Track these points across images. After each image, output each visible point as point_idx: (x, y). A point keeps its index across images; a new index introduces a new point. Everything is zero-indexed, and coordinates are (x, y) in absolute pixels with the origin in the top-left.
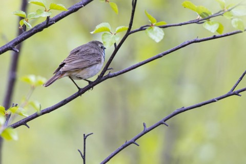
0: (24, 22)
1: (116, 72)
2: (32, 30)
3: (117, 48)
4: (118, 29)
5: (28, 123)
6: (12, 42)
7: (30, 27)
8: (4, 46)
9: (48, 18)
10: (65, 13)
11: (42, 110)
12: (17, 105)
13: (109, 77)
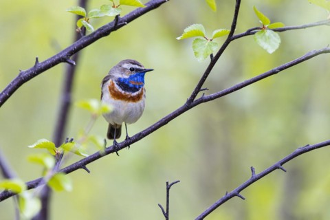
0: (83, 22)
1: (212, 95)
2: (94, 33)
3: (214, 60)
4: (215, 32)
5: (87, 166)
6: (65, 50)
7: (92, 29)
8: (54, 57)
9: (117, 17)
10: (142, 10)
11: (107, 147)
12: (72, 140)
13: (202, 101)
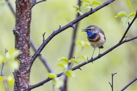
0: (79, 11)
1: (129, 39)
2: (83, 15)
3: (130, 25)
4: (130, 14)
5: (81, 68)
6: (71, 22)
8: (67, 25)
9: (91, 9)
10: (101, 6)
11: (88, 60)
12: (74, 57)
13: (125, 41)
